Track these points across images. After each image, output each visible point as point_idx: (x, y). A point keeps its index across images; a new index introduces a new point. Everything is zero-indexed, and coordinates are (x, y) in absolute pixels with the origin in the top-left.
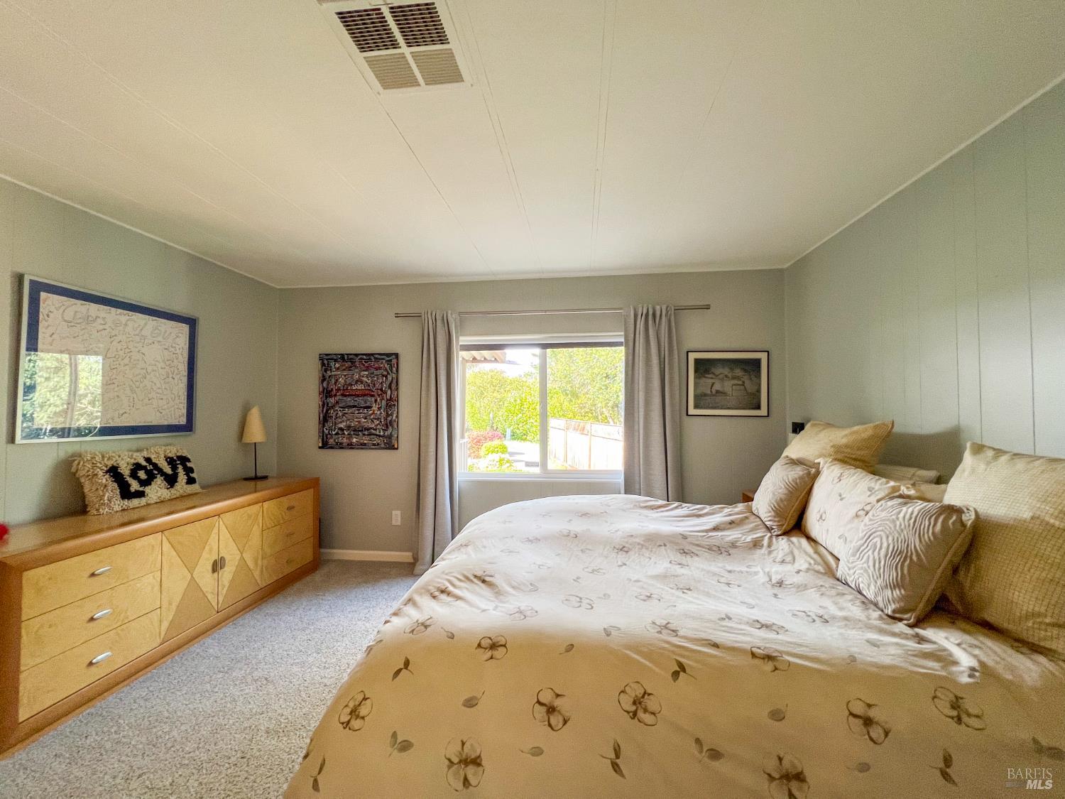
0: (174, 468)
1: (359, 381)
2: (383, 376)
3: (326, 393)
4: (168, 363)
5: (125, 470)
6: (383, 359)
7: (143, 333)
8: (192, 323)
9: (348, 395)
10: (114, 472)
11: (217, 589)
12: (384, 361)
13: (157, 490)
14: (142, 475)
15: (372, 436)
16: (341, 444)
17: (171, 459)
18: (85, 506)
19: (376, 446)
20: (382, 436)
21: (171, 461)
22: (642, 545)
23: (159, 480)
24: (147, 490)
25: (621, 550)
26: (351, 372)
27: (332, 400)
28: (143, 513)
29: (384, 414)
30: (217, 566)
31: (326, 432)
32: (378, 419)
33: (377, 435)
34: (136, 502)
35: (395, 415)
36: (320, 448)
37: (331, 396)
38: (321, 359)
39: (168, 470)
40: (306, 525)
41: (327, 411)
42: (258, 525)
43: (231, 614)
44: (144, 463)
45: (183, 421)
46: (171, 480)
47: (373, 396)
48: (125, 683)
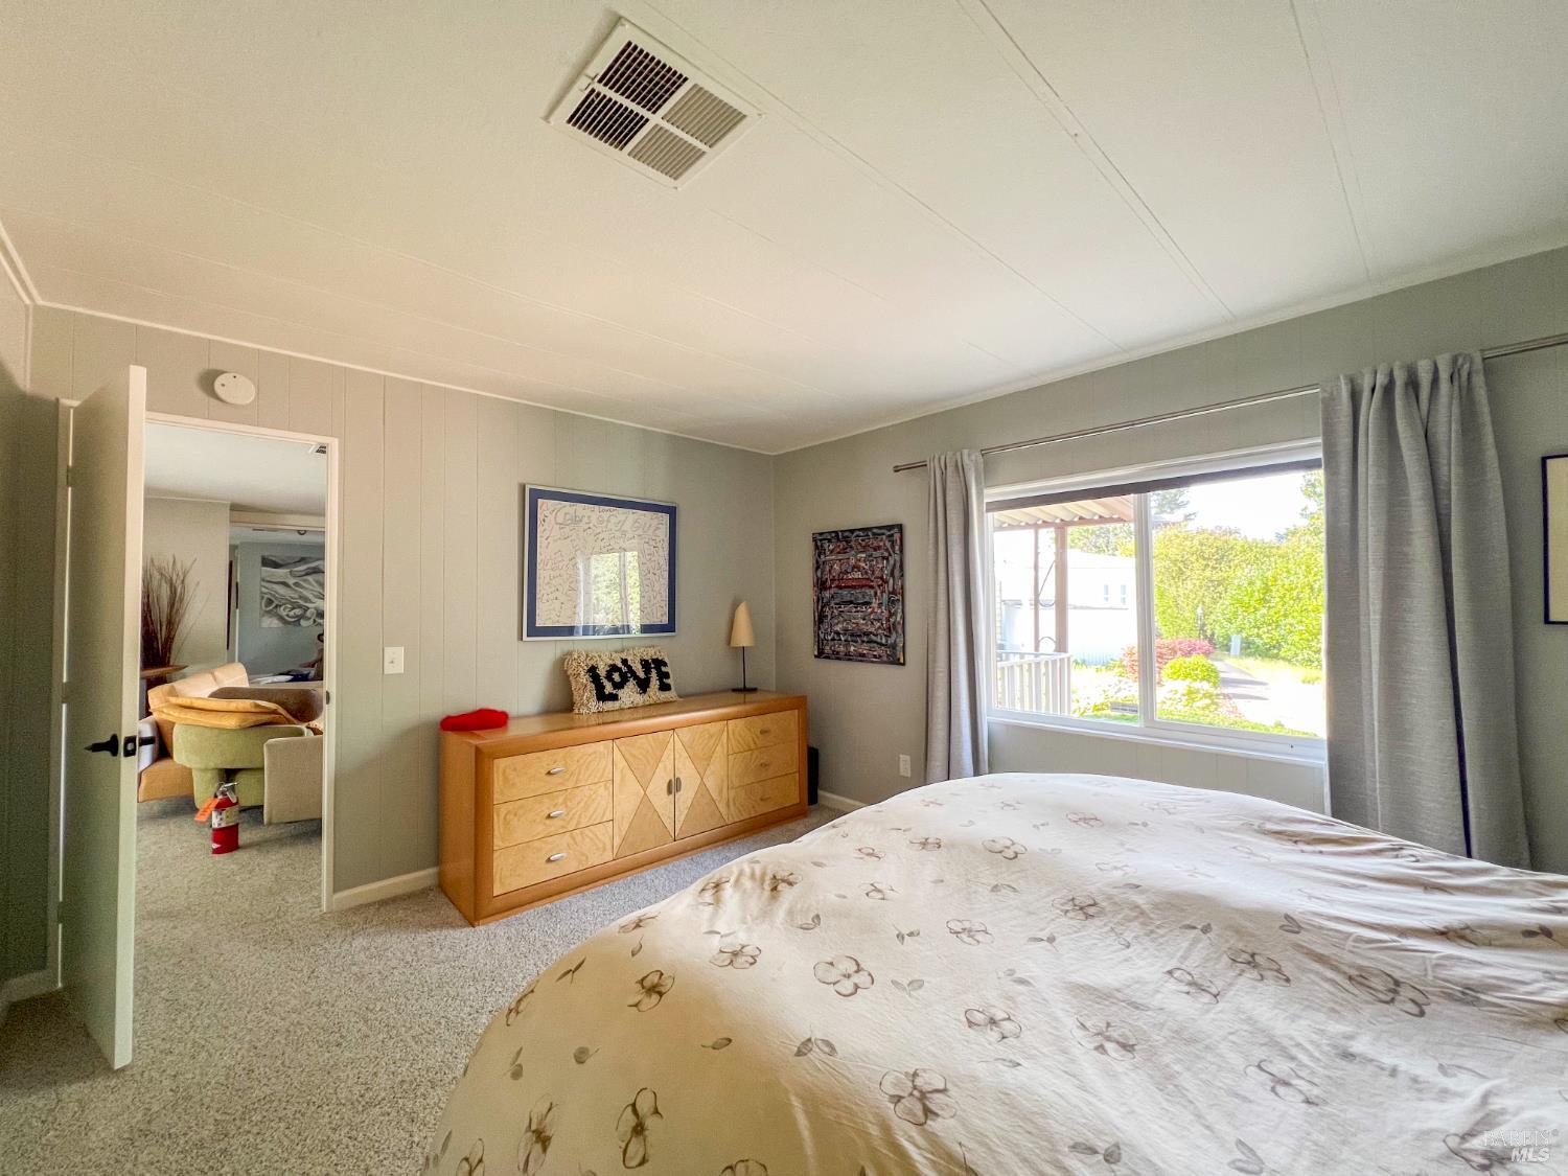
0: (647, 671)
1: (856, 567)
2: (884, 558)
3: (821, 585)
4: (648, 557)
5: (602, 671)
6: (883, 534)
7: (624, 528)
8: (671, 511)
9: (845, 587)
10: (593, 671)
11: (675, 814)
12: (884, 537)
13: (629, 695)
14: (616, 677)
15: (872, 645)
16: (838, 653)
17: (646, 661)
18: (573, 704)
19: (879, 660)
20: (883, 645)
21: (645, 664)
22: (1142, 913)
23: (631, 684)
24: (620, 693)
25: (1081, 909)
26: (846, 556)
27: (827, 594)
28: (617, 717)
29: (886, 614)
30: (673, 787)
31: (822, 636)
32: (879, 620)
33: (878, 643)
34: (609, 705)
35: (899, 616)
36: (816, 656)
37: (826, 589)
38: (815, 540)
39: (642, 675)
40: (790, 758)
41: (822, 607)
42: (722, 745)
43: (689, 848)
44: (620, 665)
45: (665, 620)
46: (643, 685)
47: (871, 587)
48: (579, 890)
